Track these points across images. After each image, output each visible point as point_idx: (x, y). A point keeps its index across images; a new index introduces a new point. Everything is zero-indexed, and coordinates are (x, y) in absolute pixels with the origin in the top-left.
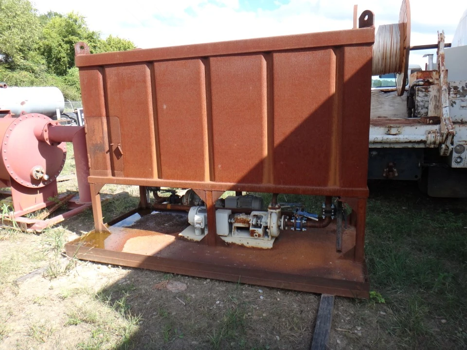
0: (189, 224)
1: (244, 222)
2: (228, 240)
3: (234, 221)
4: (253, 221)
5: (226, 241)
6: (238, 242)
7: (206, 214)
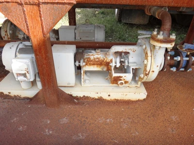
0: (7, 72)
1: (100, 63)
2: (77, 92)
3: (84, 64)
4: (116, 62)
5: (74, 95)
6: (94, 95)
7: (33, 55)
